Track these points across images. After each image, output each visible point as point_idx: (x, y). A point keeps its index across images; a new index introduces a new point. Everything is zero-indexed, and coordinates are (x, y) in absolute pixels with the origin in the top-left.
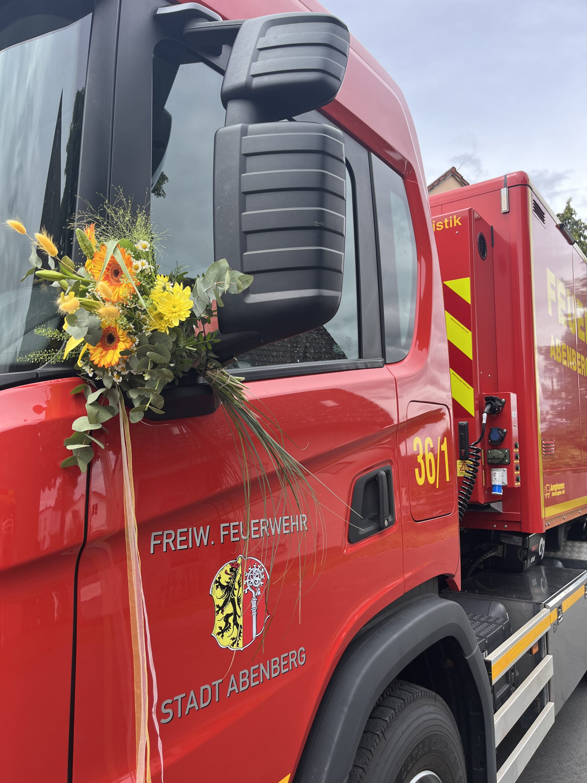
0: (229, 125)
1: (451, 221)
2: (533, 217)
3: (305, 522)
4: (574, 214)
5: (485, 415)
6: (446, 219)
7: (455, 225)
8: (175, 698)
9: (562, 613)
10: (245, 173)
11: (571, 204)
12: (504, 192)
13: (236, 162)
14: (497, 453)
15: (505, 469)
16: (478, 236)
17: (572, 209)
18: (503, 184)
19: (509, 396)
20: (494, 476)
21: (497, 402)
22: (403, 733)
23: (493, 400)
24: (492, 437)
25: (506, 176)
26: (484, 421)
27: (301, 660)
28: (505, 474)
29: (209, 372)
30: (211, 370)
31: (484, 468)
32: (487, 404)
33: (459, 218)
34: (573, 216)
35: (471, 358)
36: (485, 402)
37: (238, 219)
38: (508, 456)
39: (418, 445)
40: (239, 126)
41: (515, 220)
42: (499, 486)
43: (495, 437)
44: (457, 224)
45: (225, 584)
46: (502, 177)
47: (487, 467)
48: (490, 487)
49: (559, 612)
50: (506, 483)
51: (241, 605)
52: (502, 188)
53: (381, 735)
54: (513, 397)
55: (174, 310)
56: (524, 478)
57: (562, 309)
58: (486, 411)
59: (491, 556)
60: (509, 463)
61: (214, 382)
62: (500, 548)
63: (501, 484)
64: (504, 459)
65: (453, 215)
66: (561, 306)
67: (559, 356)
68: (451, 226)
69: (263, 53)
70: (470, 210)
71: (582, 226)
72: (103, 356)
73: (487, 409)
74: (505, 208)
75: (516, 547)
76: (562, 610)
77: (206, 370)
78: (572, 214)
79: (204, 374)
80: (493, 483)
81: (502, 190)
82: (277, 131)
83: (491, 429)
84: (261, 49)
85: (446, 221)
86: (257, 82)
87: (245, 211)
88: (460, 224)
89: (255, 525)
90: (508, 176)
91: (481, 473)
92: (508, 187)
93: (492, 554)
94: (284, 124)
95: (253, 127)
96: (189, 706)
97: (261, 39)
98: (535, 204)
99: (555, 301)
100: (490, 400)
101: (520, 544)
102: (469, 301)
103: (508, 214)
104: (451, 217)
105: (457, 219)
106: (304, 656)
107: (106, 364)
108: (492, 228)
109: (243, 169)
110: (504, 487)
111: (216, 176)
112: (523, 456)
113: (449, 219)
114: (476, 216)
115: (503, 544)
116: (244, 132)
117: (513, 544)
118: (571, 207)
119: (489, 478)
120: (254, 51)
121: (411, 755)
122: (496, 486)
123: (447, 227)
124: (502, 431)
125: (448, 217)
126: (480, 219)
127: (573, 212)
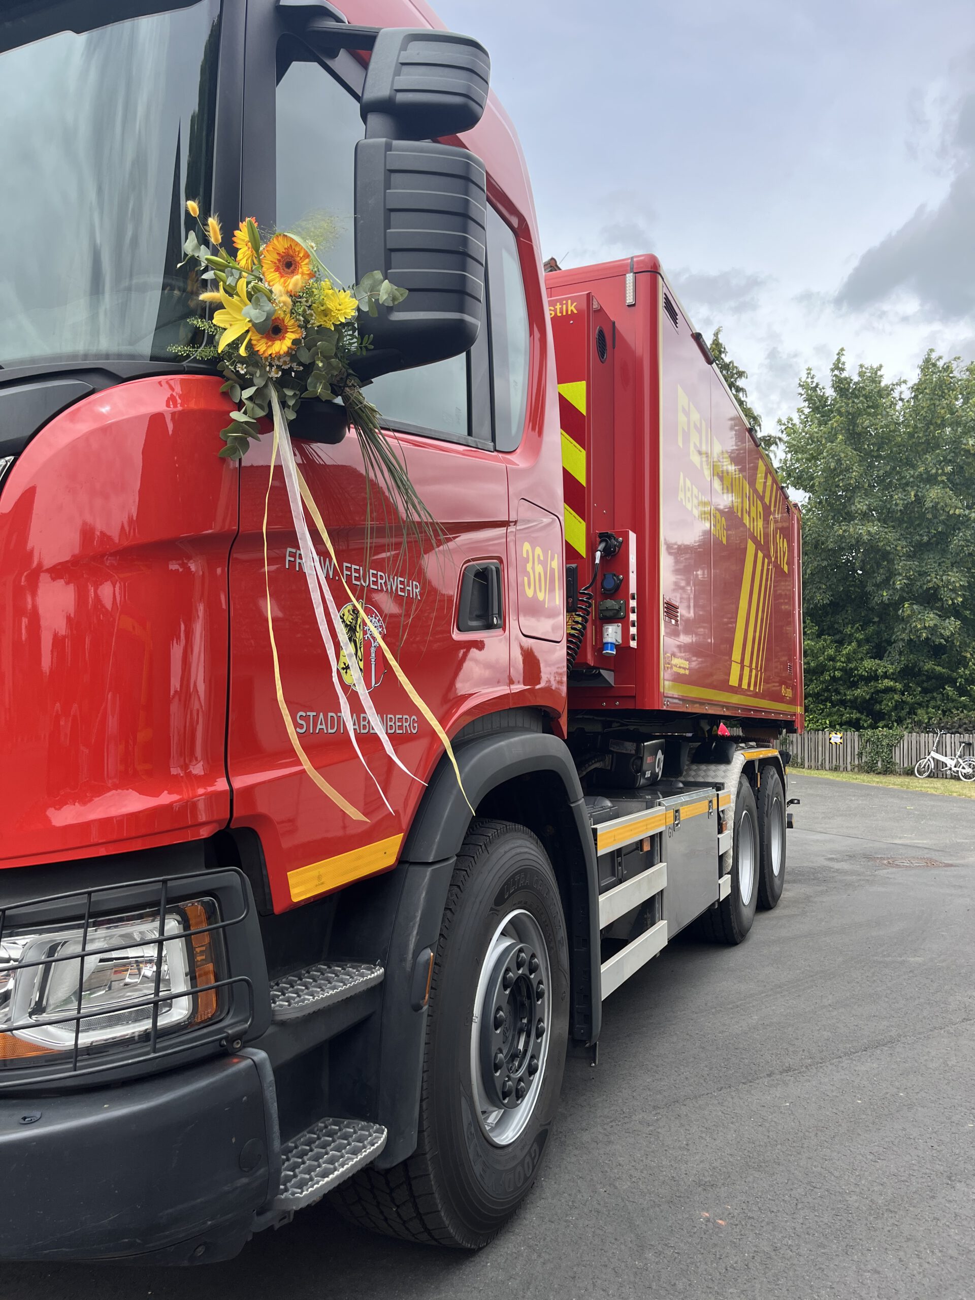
0: (371, 137)
1: (564, 306)
2: (662, 314)
3: (418, 591)
4: (724, 352)
5: (598, 554)
6: (558, 304)
7: (569, 313)
8: (308, 713)
9: (679, 819)
10: (390, 189)
11: (719, 336)
12: (630, 277)
13: (381, 177)
14: (610, 603)
15: (620, 624)
16: (597, 331)
17: (721, 345)
18: (629, 268)
19: (627, 533)
20: (607, 631)
21: (613, 540)
22: (506, 852)
23: (609, 536)
24: (605, 585)
25: (632, 258)
26: (597, 561)
27: (414, 728)
28: (619, 630)
29: (347, 389)
30: (349, 387)
31: (594, 623)
32: (601, 542)
33: (575, 304)
34: (723, 356)
35: (584, 484)
36: (598, 539)
37: (383, 235)
38: (623, 608)
39: (527, 551)
40: (384, 140)
41: (641, 316)
42: (611, 643)
43: (609, 584)
44: (572, 311)
45: (349, 623)
46: (627, 259)
47: (598, 623)
48: (601, 645)
49: (676, 817)
50: (620, 641)
51: (362, 649)
52: (628, 273)
53: (483, 847)
54: (632, 537)
55: (339, 307)
56: (641, 637)
57: (695, 444)
58: (600, 548)
59: (596, 769)
60: (624, 617)
61: (351, 401)
62: (608, 758)
63: (614, 641)
64: (618, 611)
65: (567, 299)
66: (694, 438)
67: (689, 501)
68: (564, 314)
69: (405, 69)
70: (588, 295)
71: (735, 372)
72: (269, 346)
73: (601, 546)
74: (630, 299)
75: (628, 756)
76: (679, 816)
77: (344, 387)
78: (720, 352)
79: (343, 390)
80: (605, 641)
81: (627, 275)
82: (422, 150)
83: (604, 575)
84: (403, 64)
85: (558, 306)
86: (401, 97)
87: (390, 229)
88: (576, 312)
89: (375, 575)
90: (635, 259)
91: (590, 630)
92: (635, 273)
93: (597, 765)
94: (426, 144)
95: (396, 143)
96: (319, 727)
97: (402, 52)
98: (667, 298)
99: (686, 429)
100: (604, 537)
101: (633, 752)
102: (584, 412)
103: (633, 308)
104: (564, 302)
105: (571, 305)
106: (416, 725)
107: (274, 352)
108: (614, 323)
109: (388, 185)
110: (617, 647)
111: (358, 189)
112: (640, 610)
113: (562, 304)
114: (595, 306)
115: (612, 752)
116: (389, 147)
117: (625, 752)
118: (720, 341)
119: (600, 634)
120: (396, 65)
121: (513, 877)
122: (608, 643)
123: (559, 314)
124: (618, 577)
125: (561, 301)
126: (600, 310)
127: (723, 350)
